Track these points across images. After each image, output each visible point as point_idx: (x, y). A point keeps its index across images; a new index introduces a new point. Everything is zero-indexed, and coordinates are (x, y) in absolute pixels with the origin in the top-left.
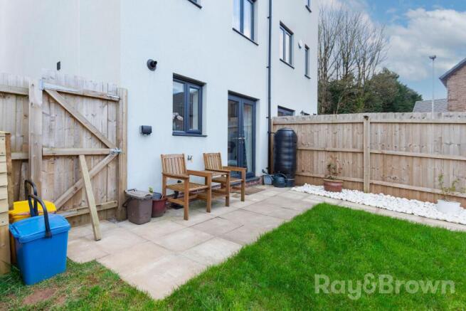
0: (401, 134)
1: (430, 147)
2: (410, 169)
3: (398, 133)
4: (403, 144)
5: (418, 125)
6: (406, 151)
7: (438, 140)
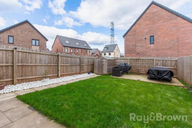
0: (29, 57)
1: (38, 61)
2: (32, 70)
3: (28, 56)
4: (30, 61)
5: (35, 54)
6: (31, 63)
7: (40, 59)
